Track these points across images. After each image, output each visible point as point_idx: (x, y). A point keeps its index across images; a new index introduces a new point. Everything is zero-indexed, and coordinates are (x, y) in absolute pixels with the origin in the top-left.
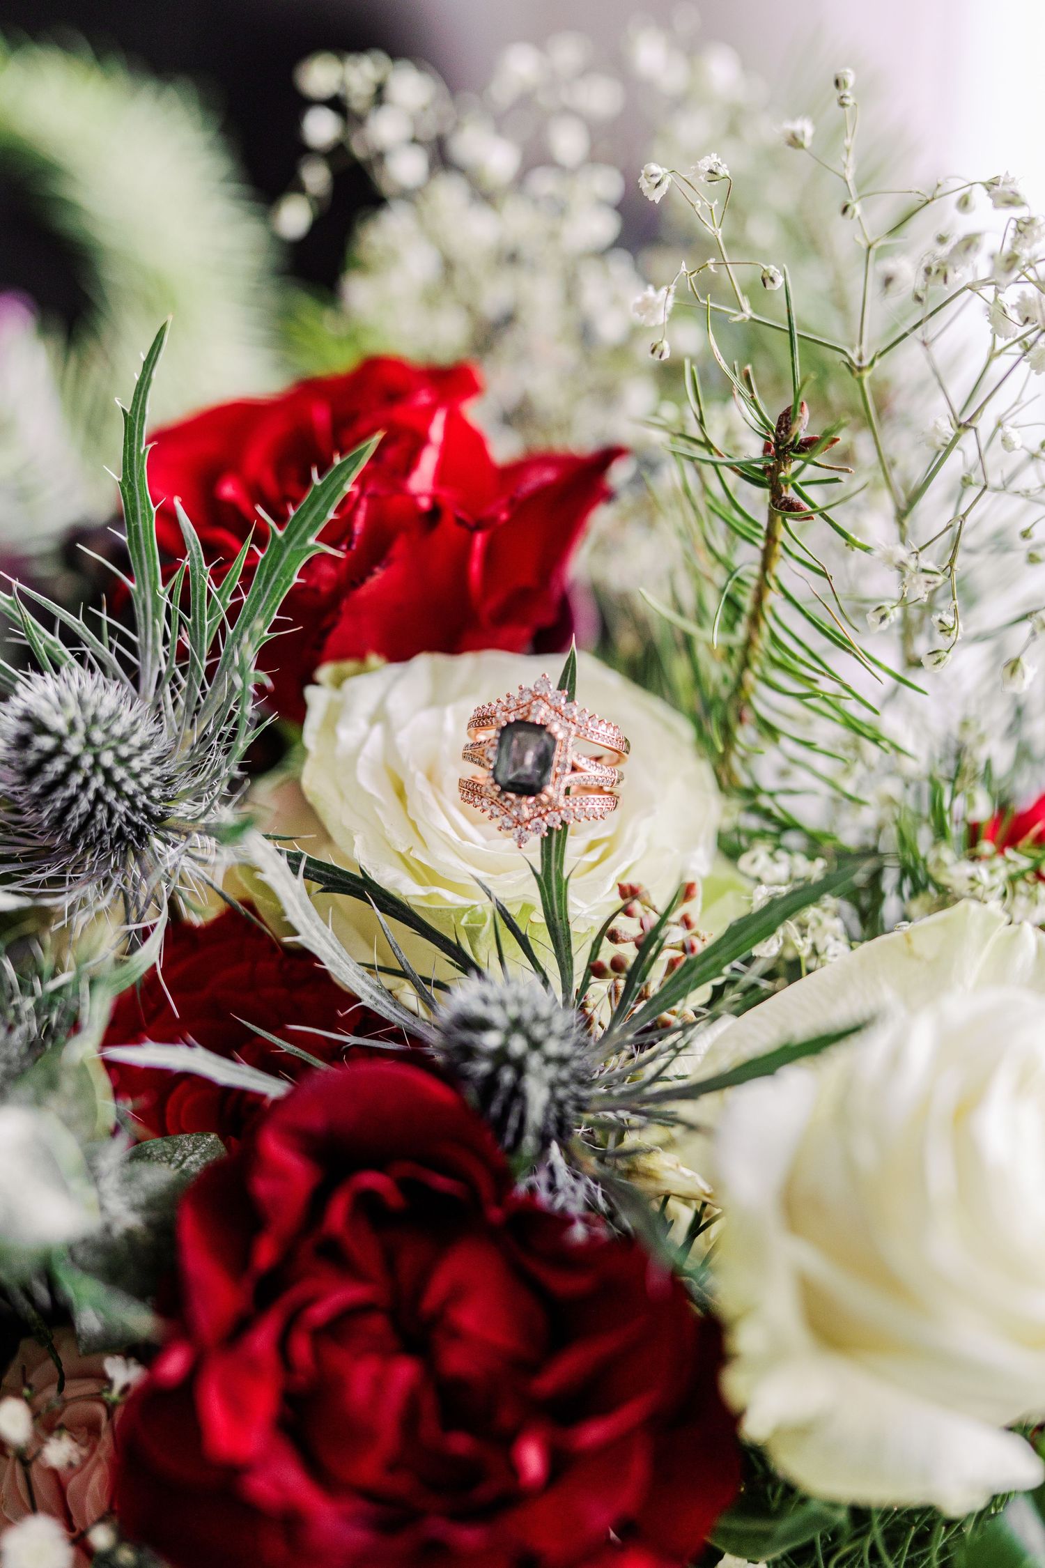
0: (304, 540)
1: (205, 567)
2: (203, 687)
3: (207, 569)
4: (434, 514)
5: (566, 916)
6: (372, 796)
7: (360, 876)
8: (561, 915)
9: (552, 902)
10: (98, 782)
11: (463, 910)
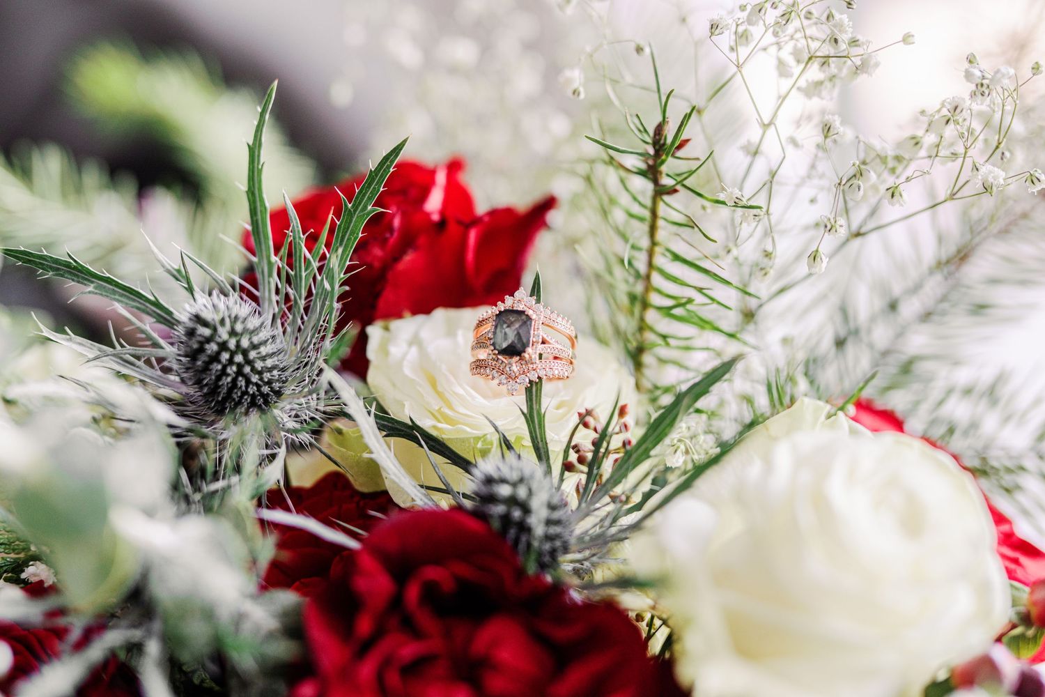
0: (365, 207)
1: (302, 236)
2: (302, 318)
3: (303, 237)
4: (442, 224)
5: (545, 438)
6: (414, 380)
7: (410, 423)
8: (542, 438)
9: (535, 431)
10: (239, 358)
11: (477, 439)
